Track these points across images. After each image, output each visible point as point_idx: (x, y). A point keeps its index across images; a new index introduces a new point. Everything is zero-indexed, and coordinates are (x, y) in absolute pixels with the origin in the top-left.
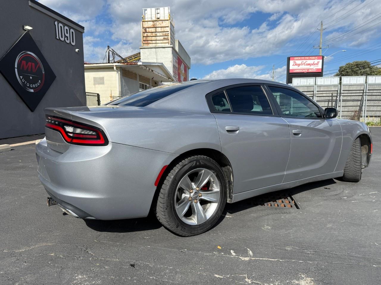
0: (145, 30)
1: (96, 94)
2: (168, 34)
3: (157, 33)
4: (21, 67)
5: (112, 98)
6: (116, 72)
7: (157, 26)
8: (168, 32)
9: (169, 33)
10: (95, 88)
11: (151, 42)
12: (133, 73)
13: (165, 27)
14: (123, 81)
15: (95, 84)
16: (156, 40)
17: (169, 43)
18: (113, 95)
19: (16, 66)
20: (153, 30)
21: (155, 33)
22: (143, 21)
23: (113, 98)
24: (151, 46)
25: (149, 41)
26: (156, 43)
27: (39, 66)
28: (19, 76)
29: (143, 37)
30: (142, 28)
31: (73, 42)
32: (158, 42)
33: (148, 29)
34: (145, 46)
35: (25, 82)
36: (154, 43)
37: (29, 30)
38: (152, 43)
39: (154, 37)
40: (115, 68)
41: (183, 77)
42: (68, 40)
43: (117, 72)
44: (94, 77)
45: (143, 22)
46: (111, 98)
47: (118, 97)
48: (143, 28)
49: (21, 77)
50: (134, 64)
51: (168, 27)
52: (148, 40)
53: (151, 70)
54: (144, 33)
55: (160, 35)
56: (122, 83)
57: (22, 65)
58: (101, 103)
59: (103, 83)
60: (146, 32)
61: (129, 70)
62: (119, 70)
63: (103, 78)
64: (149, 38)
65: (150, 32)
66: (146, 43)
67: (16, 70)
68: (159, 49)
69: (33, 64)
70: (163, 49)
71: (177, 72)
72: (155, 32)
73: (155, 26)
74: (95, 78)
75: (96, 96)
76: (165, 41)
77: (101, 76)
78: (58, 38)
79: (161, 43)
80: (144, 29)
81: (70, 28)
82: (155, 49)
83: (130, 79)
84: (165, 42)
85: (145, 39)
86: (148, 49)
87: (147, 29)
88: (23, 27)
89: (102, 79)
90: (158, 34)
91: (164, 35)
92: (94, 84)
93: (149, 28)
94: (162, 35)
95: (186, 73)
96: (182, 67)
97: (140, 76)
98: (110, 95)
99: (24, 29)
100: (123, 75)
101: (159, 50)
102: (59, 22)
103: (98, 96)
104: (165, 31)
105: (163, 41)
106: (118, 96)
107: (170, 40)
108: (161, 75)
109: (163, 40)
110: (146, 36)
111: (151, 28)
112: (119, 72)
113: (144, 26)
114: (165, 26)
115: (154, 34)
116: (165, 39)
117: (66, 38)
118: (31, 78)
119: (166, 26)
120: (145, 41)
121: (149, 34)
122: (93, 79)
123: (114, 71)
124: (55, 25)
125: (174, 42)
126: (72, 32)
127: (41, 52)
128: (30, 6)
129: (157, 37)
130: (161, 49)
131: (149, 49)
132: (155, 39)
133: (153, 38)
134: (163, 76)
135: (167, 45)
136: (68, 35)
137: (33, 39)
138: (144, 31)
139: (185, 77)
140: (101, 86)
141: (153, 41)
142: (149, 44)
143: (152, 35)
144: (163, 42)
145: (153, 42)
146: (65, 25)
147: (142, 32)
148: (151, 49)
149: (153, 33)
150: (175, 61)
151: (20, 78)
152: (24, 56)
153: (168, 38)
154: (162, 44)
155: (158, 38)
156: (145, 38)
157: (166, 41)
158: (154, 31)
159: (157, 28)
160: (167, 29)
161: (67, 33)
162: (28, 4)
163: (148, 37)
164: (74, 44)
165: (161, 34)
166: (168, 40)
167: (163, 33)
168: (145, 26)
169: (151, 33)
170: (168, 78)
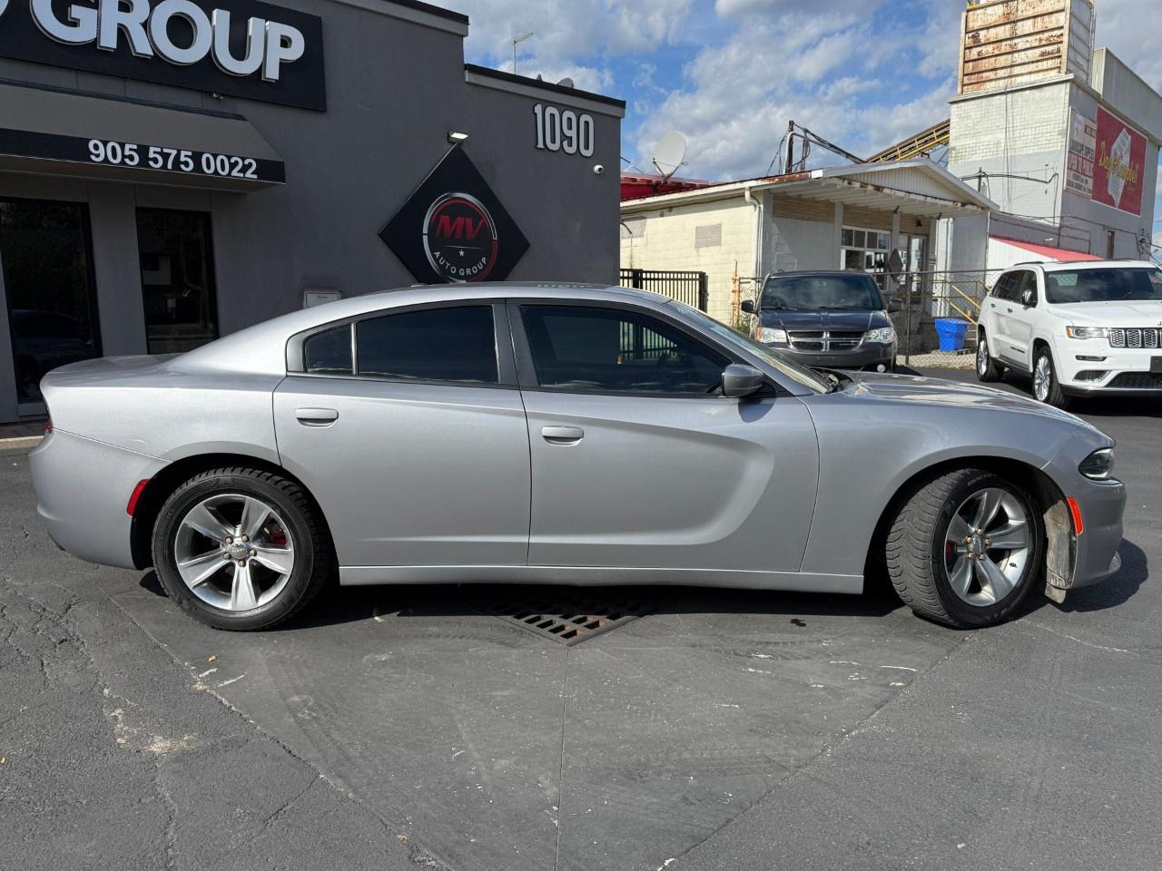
0: (976, 38)
1: (696, 273)
2: (1062, 35)
3: (1016, 41)
4: (439, 230)
5: (738, 283)
6: (752, 207)
7: (1020, 15)
8: (1062, 27)
9: (1065, 31)
10: (698, 256)
11: (991, 75)
12: (817, 202)
13: (1051, 13)
14: (775, 230)
15: (698, 246)
16: (1012, 66)
17: (1059, 68)
18: (740, 274)
19: (425, 230)
20: (1003, 32)
21: (1009, 42)
22: (968, 7)
23: (740, 283)
24: (990, 87)
25: (984, 75)
26: (1010, 77)
27: (484, 223)
28: (432, 251)
29: (965, 62)
30: (963, 31)
31: (587, 147)
32: (1017, 70)
33: (985, 31)
34: (970, 92)
35: (445, 264)
36: (1004, 78)
37: (461, 142)
38: (996, 79)
39: (1004, 57)
40: (747, 194)
41: (1122, 182)
42: (570, 145)
43: (755, 206)
44: (697, 228)
45: (968, 11)
46: (734, 283)
47: (753, 279)
48: (966, 33)
49: (438, 254)
50: (800, 179)
51: (1063, 10)
52: (983, 69)
53: (870, 188)
54: (970, 48)
55: (1028, 45)
56: (770, 239)
57: (440, 224)
58: (709, 297)
59: (718, 243)
60: (977, 43)
61: (800, 195)
62: (761, 200)
63: (721, 225)
64: (985, 64)
65: (992, 40)
66: (973, 81)
67: (425, 239)
68: (1020, 93)
69: (469, 221)
70: (1033, 91)
71: (1088, 167)
72: (1010, 39)
73: (1012, 18)
74: (701, 227)
75: (696, 280)
76: (1045, 62)
77: (715, 222)
78: (541, 145)
79: (1030, 73)
80: (970, 35)
81: (580, 112)
82: (1003, 97)
83: (805, 222)
84: (1045, 68)
85: (971, 68)
86: (978, 101)
87: (981, 32)
88: (449, 136)
89: (718, 228)
90: (1021, 44)
91: (1044, 42)
92: (696, 247)
93: (988, 28)
94: (1037, 44)
95: (1142, 164)
96: (1122, 144)
97: (846, 208)
98: (732, 276)
99: (452, 140)
100: (774, 213)
101: (1020, 99)
102: (546, 103)
103: (703, 279)
104: (1050, 27)
105: (1040, 63)
106: (754, 276)
107: (1064, 57)
108: (922, 198)
109: (1037, 61)
110: (976, 57)
111: (995, 26)
112: (762, 206)
113: (971, 25)
114: (1050, 10)
115: (1004, 47)
116: (1045, 57)
117: (565, 143)
118: (462, 253)
119: (1057, 8)
120: (972, 74)
121: (989, 49)
122: (694, 232)
123: (746, 204)
124: (536, 114)
125: (1089, 61)
126: (587, 123)
127: (492, 188)
128: (468, 83)
129: (1016, 55)
130: (1028, 92)
131: (984, 100)
132: (1009, 63)
133: (1003, 61)
134: (933, 200)
135: (1053, 76)
136: (572, 133)
137: (472, 160)
138: (969, 42)
139: (1133, 179)
140: (712, 249)
141: (998, 71)
142: (984, 82)
143: (996, 52)
144: (1040, 68)
145: (1001, 73)
146: (562, 108)
147: (962, 47)
148: (991, 98)
149: (1004, 43)
150: (1081, 128)
151: (434, 256)
152: (447, 204)
153: (1059, 51)
154: (1032, 75)
155: (1019, 58)
156: (971, 64)
157: (1050, 61)
158: (1008, 37)
159: (1019, 24)
160: (1058, 21)
161: (570, 128)
162: (464, 78)
163: (984, 61)
164: (588, 153)
165: (1033, 41)
166: (1060, 57)
167: (1038, 37)
168: (973, 25)
169: (995, 45)
170: (959, 205)
